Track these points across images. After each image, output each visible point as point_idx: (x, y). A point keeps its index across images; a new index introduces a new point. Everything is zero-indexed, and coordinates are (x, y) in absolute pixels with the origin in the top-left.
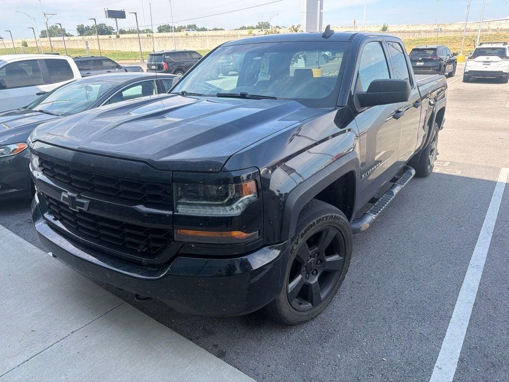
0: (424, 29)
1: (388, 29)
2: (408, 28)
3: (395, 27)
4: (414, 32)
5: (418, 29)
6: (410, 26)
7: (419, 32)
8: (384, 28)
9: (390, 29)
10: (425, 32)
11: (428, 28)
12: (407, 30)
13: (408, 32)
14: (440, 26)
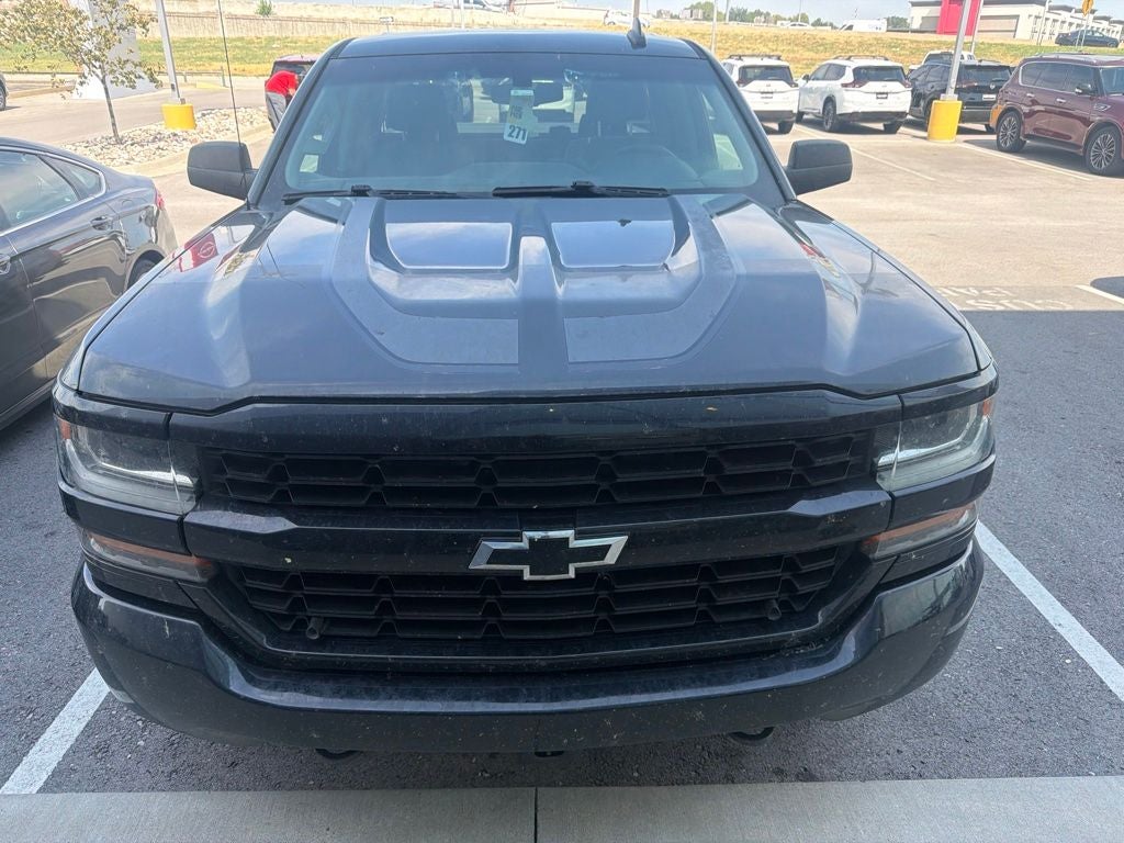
0: (352, 16)
1: (273, 10)
2: (318, 10)
3: (288, 8)
4: (333, 22)
5: (340, 14)
6: (320, 7)
7: (344, 22)
8: (264, 7)
9: (280, 10)
10: (355, 22)
11: (358, 14)
12: (316, 15)
13: (320, 21)
14: (383, 10)
